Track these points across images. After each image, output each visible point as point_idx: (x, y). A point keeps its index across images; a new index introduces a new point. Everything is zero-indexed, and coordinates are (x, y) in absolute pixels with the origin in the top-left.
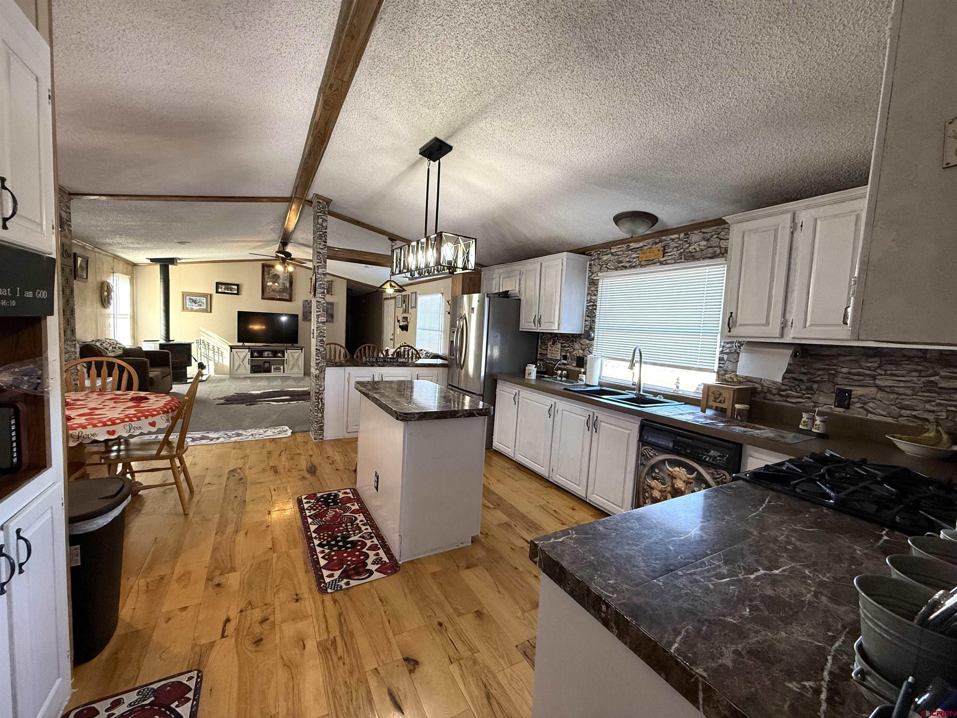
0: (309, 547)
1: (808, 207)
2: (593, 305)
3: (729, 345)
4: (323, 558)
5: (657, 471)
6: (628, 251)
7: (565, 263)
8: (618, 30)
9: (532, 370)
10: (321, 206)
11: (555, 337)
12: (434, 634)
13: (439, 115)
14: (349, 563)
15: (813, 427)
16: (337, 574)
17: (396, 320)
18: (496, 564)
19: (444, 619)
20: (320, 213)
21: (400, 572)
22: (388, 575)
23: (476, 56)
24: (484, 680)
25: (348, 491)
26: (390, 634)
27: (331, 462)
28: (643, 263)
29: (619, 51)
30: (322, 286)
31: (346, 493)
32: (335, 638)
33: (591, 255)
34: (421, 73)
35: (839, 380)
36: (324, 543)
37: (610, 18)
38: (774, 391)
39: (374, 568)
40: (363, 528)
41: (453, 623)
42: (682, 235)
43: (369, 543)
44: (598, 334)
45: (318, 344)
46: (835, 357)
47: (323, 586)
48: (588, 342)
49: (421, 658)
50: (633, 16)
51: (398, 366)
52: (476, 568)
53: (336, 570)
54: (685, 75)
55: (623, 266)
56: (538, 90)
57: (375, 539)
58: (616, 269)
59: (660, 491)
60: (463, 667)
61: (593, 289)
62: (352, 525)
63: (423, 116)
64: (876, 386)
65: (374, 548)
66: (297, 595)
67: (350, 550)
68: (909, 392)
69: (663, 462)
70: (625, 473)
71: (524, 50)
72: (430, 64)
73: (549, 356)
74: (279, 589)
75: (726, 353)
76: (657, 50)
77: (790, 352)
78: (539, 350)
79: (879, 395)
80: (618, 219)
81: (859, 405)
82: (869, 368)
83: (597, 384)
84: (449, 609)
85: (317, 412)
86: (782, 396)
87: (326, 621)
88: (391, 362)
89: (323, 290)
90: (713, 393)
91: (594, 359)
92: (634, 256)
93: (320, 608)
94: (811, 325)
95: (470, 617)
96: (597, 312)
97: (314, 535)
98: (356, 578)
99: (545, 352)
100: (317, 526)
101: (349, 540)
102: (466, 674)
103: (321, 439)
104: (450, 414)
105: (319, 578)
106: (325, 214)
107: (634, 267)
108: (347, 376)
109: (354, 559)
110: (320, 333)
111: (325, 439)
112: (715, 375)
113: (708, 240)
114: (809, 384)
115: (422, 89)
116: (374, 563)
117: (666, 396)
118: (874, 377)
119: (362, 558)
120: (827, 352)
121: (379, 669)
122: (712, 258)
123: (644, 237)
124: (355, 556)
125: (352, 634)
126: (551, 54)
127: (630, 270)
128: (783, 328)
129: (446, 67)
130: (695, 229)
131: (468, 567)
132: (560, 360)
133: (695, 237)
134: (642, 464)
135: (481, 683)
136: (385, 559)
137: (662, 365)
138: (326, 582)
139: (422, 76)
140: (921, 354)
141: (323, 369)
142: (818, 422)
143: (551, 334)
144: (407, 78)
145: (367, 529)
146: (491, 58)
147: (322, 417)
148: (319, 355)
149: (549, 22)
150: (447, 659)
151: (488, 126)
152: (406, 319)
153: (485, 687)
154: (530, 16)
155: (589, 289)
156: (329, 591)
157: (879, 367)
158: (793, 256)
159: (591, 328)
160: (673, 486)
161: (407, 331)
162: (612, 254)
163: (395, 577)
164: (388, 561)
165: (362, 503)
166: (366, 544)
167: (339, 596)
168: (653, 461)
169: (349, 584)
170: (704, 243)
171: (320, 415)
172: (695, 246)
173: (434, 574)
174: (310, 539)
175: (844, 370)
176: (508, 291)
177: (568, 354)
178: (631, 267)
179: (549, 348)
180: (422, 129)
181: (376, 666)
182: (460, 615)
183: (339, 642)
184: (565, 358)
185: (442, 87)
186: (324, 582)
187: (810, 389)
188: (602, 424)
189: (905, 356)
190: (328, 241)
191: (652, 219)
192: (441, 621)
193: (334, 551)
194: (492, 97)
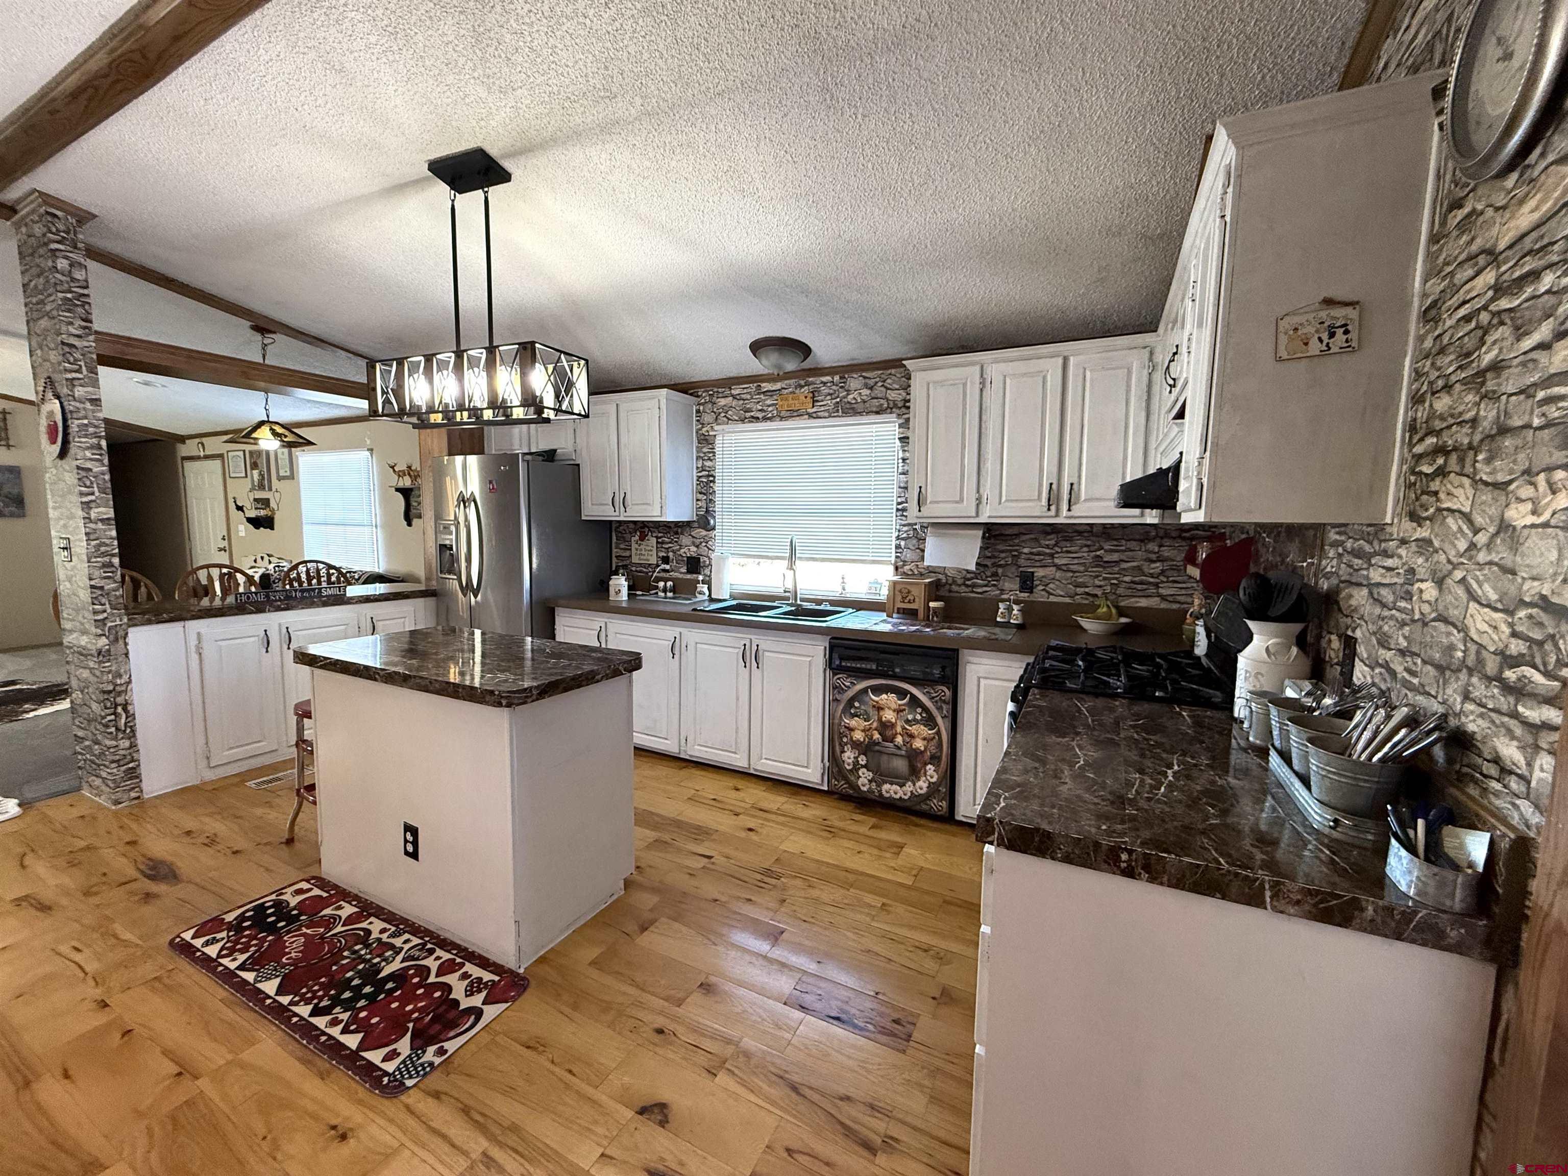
0: (295, 1027)
1: (996, 361)
2: (709, 476)
3: (905, 529)
4: (343, 1032)
5: (857, 704)
6: (759, 394)
7: (664, 407)
8: (871, 81)
9: (620, 584)
10: (61, 227)
11: (643, 528)
12: (657, 1049)
13: (508, 110)
14: (416, 1015)
15: (1010, 618)
16: (404, 1046)
17: (232, 506)
18: (683, 906)
19: (660, 1022)
20: (58, 242)
21: (533, 983)
22: (514, 999)
23: (634, 32)
24: (773, 1069)
25: (304, 885)
26: (590, 1091)
27: (206, 841)
28: (783, 414)
29: (861, 110)
30: (91, 430)
31: (299, 892)
32: (484, 1154)
33: (698, 396)
34: (504, 19)
35: (1022, 562)
36: (325, 1003)
37: (868, 60)
38: (960, 582)
39: (477, 1000)
40: (398, 942)
41: (675, 1019)
42: (837, 378)
43: (432, 964)
44: (722, 520)
45: (97, 573)
46: (1017, 535)
47: (389, 1081)
48: (704, 533)
49: (665, 1095)
50: (896, 70)
51: (325, 604)
52: (657, 924)
53: (396, 1041)
54: (924, 170)
55: (752, 417)
56: (721, 126)
57: (439, 952)
58: (742, 420)
59: (863, 731)
60: (736, 1071)
61: (705, 450)
62: (367, 946)
63: (467, 100)
64: (1056, 565)
65: (446, 968)
66: (334, 1128)
67: (399, 992)
68: (1082, 569)
69: (864, 691)
70: (809, 718)
71: (724, 56)
72: (530, 11)
73: (635, 559)
74: (274, 1140)
75: (903, 539)
76: (906, 127)
77: (980, 533)
78: (614, 550)
79: (1059, 574)
80: (757, 347)
81: (1041, 588)
82: (1048, 547)
83: (728, 597)
84: (658, 1003)
85: (116, 738)
86: (967, 586)
87: (444, 1137)
88: (303, 598)
89: (95, 441)
90: (900, 591)
91: (723, 559)
92: (769, 402)
93: (412, 1122)
94: (1007, 501)
95: (697, 997)
96: (717, 487)
97: (285, 1000)
98: (452, 1034)
99: (627, 554)
100: (278, 980)
101: (383, 974)
102: (745, 1078)
103: (138, 798)
104: (587, 679)
105: (370, 1073)
106: (75, 247)
107: (770, 419)
108: (193, 642)
109: (420, 1005)
110: (100, 545)
111: (146, 796)
112: (891, 569)
113: (871, 388)
114: (994, 569)
115: (491, 50)
116: (470, 993)
117: (833, 603)
118: (1052, 556)
119: (437, 994)
120: (1009, 531)
121: (608, 1152)
122: (877, 413)
123: (788, 375)
124: (420, 998)
125: (514, 1129)
126: (765, 77)
127: (763, 424)
128: (978, 505)
129: (564, 28)
130: (855, 371)
131: (644, 929)
132: (658, 566)
133: (855, 382)
134: (836, 700)
135: (774, 1078)
136: (487, 976)
137: (823, 560)
138: (391, 1071)
139: (502, 26)
140: (1088, 528)
141: (121, 633)
142: (1015, 612)
143: (635, 522)
144: (462, 17)
145: (407, 941)
146: (661, 46)
147: (133, 746)
148: (103, 600)
149: (782, 29)
150: (705, 1074)
151: (603, 156)
152: (266, 503)
153: (781, 1077)
154: (756, 8)
155: (699, 450)
156: (409, 1083)
157: (1055, 545)
158: (984, 417)
159: (707, 511)
160: (880, 719)
161: (272, 528)
162: (734, 397)
163: (529, 999)
164: (497, 978)
165: (356, 898)
166: (428, 969)
167: (435, 1081)
168: (850, 693)
169: (446, 1051)
170: (866, 392)
171: (127, 743)
172: (855, 395)
173: (594, 963)
174: (281, 1013)
175: (1026, 550)
176: (555, 451)
177: (671, 554)
178: (765, 419)
179: (634, 546)
180: (454, 123)
181: (601, 1150)
182: (679, 1003)
183: (496, 1153)
184: (666, 560)
185: (539, 60)
186: (386, 1074)
187: (995, 574)
188: (767, 654)
189: (1076, 531)
190: (94, 317)
191: (804, 350)
192: (656, 1026)
193: (362, 1009)
194: (633, 111)
